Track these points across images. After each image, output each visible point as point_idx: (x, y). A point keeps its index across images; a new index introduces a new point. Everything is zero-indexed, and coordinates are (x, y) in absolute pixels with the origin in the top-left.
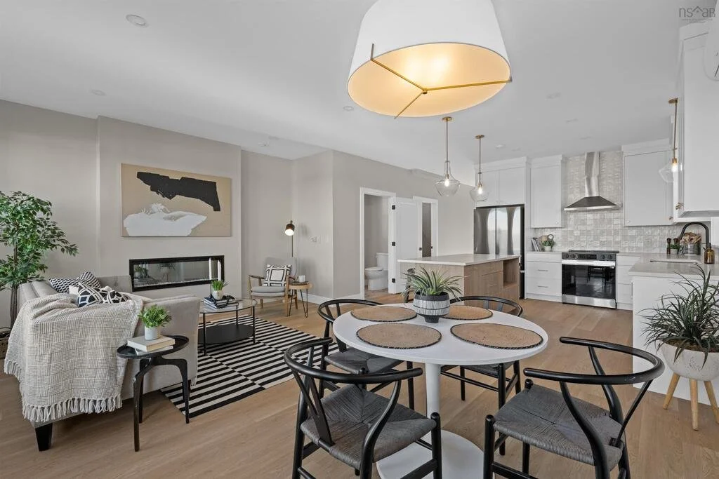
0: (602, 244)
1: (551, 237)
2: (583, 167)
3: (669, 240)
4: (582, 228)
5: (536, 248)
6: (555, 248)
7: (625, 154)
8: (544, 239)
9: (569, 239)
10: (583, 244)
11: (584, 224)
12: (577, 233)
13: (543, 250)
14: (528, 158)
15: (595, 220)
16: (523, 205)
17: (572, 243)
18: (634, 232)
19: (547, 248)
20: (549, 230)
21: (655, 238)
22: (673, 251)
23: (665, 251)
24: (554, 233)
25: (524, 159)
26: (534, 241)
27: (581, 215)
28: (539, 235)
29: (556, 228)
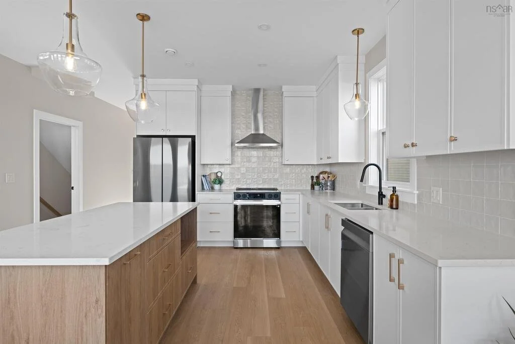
0: (264, 182)
1: (219, 175)
2: (250, 103)
3: (312, 177)
4: (247, 164)
5: (206, 186)
6: (224, 186)
7: (285, 94)
8: (213, 177)
9: (237, 177)
10: (249, 181)
11: (249, 161)
12: (243, 170)
13: (212, 189)
14: (199, 81)
15: (258, 157)
16: (195, 136)
17: (238, 180)
18: (288, 170)
19: (217, 187)
20: (218, 166)
21: (303, 175)
22: (316, 187)
23: (309, 187)
24: (222, 170)
25: (196, 82)
26: (204, 179)
27: (247, 152)
28: (207, 172)
29: (224, 164)
